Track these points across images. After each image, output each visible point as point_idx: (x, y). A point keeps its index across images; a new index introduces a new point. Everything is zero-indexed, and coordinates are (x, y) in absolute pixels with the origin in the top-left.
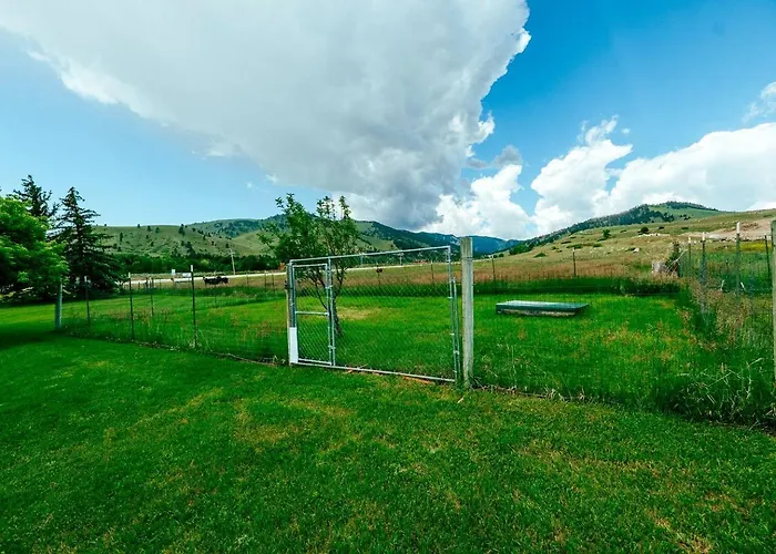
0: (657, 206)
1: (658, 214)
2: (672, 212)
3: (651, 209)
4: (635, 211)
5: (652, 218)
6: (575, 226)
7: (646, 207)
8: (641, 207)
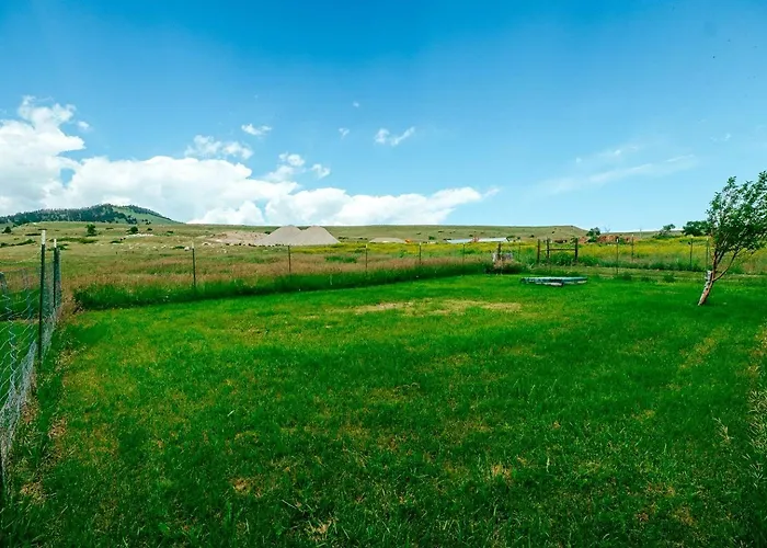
0: (120, 208)
1: (122, 216)
2: (134, 215)
3: (115, 210)
4: (99, 209)
5: (116, 219)
6: (19, 215)
7: (109, 207)
8: (105, 206)
